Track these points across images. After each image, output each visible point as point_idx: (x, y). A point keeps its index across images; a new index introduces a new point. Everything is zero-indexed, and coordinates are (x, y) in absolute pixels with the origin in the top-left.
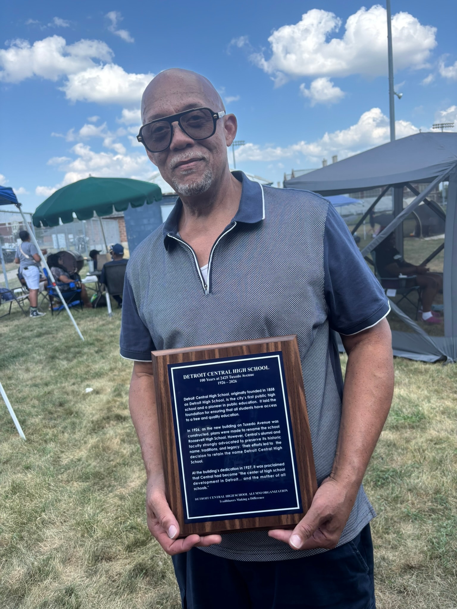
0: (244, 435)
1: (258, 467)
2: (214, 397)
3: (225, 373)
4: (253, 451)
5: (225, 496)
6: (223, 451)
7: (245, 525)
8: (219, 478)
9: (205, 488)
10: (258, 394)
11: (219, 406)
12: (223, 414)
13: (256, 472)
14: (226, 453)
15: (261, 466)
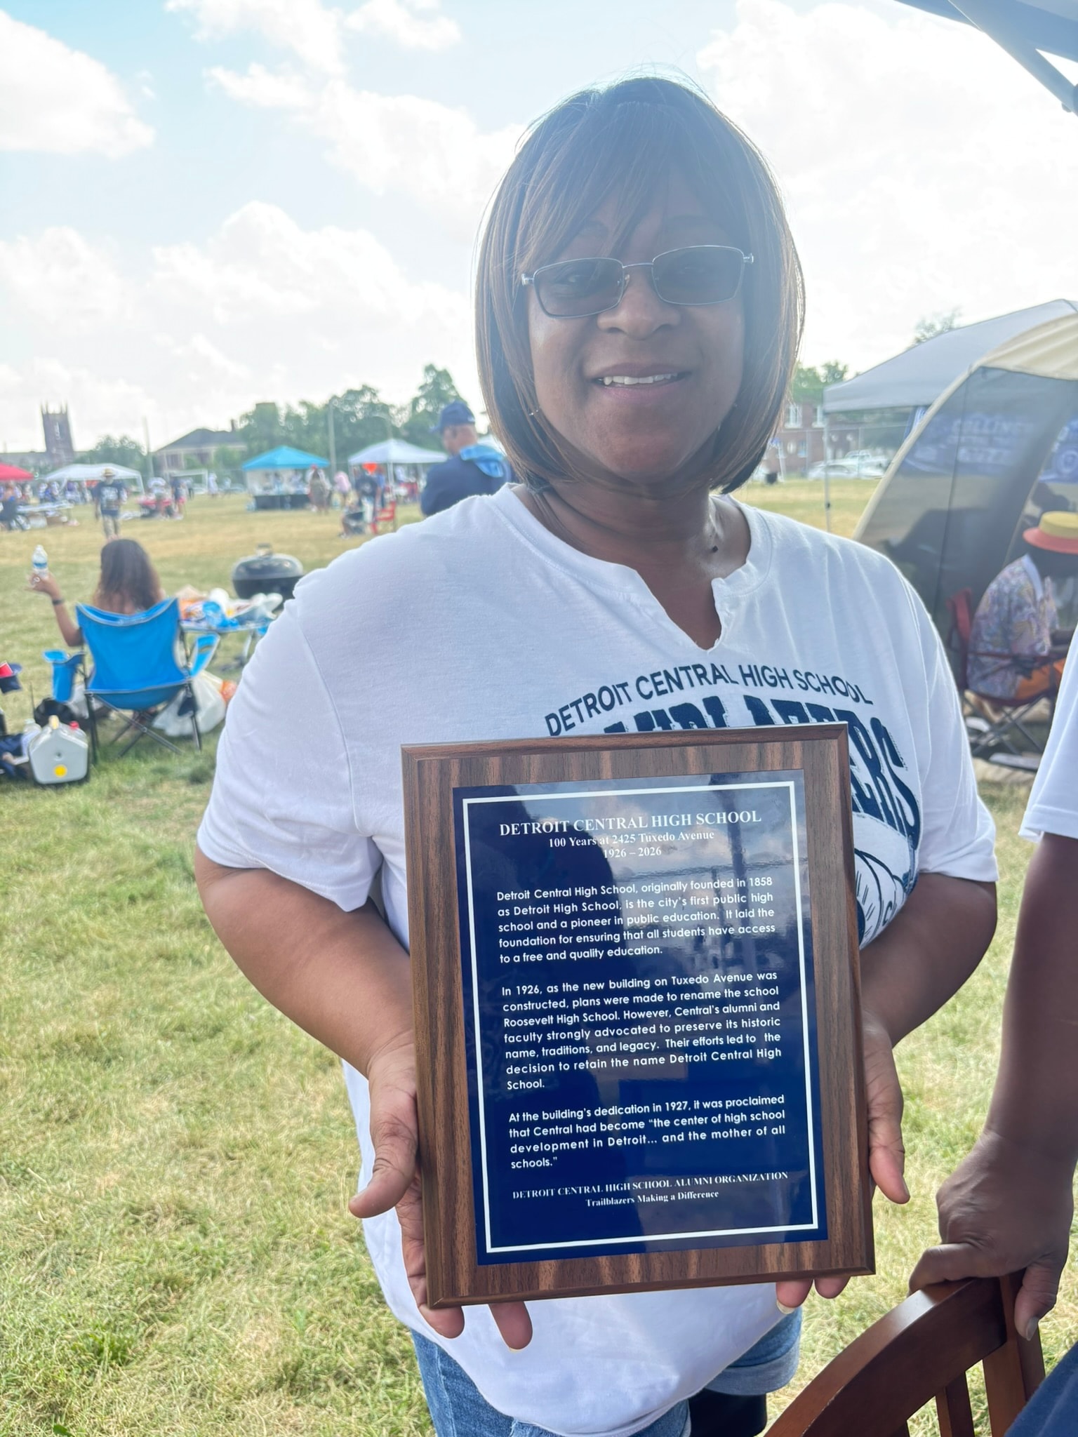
0: (672, 1012)
1: (706, 1105)
2: (588, 895)
3: (626, 824)
4: (697, 1058)
5: (603, 1188)
6: (607, 1056)
7: (658, 1271)
8: (590, 1136)
9: (546, 1163)
10: (722, 892)
11: (604, 922)
12: (612, 945)
13: (701, 1121)
14: (616, 1062)
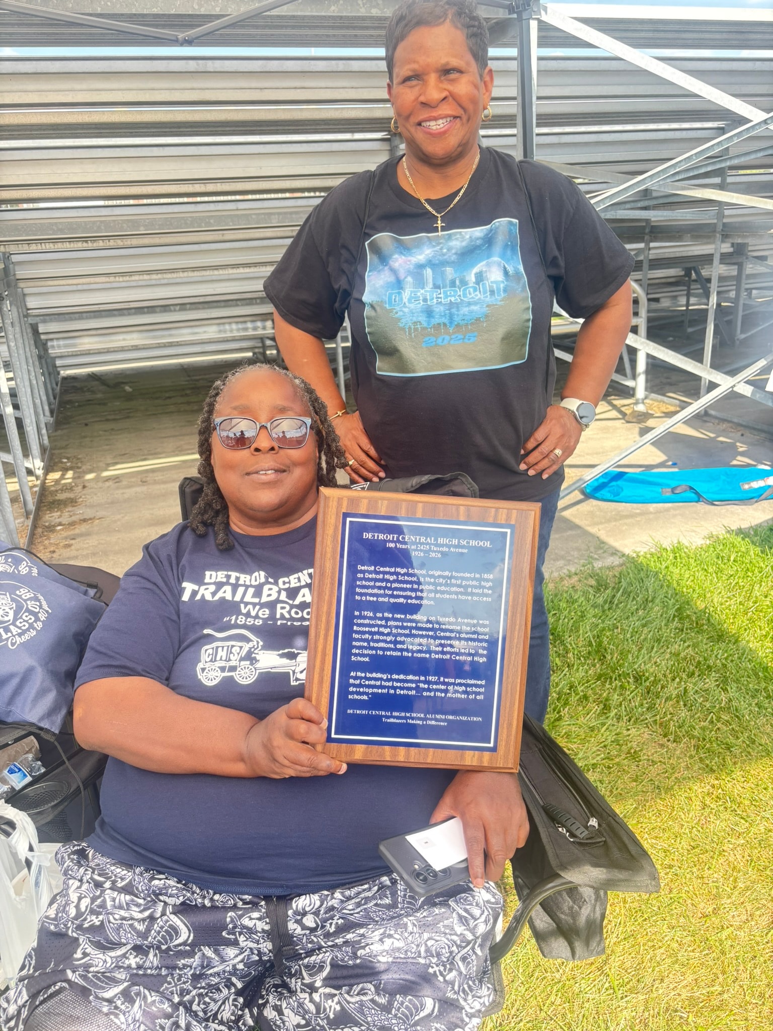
0: (435, 633)
1: (446, 680)
2: (402, 572)
3: (425, 540)
4: (445, 657)
5: (391, 713)
6: (401, 650)
7: (413, 756)
8: (388, 687)
9: (365, 697)
10: (467, 579)
11: (409, 586)
12: (411, 597)
13: (443, 687)
14: (405, 654)
15: (452, 680)
